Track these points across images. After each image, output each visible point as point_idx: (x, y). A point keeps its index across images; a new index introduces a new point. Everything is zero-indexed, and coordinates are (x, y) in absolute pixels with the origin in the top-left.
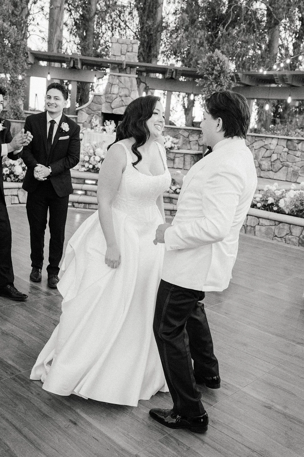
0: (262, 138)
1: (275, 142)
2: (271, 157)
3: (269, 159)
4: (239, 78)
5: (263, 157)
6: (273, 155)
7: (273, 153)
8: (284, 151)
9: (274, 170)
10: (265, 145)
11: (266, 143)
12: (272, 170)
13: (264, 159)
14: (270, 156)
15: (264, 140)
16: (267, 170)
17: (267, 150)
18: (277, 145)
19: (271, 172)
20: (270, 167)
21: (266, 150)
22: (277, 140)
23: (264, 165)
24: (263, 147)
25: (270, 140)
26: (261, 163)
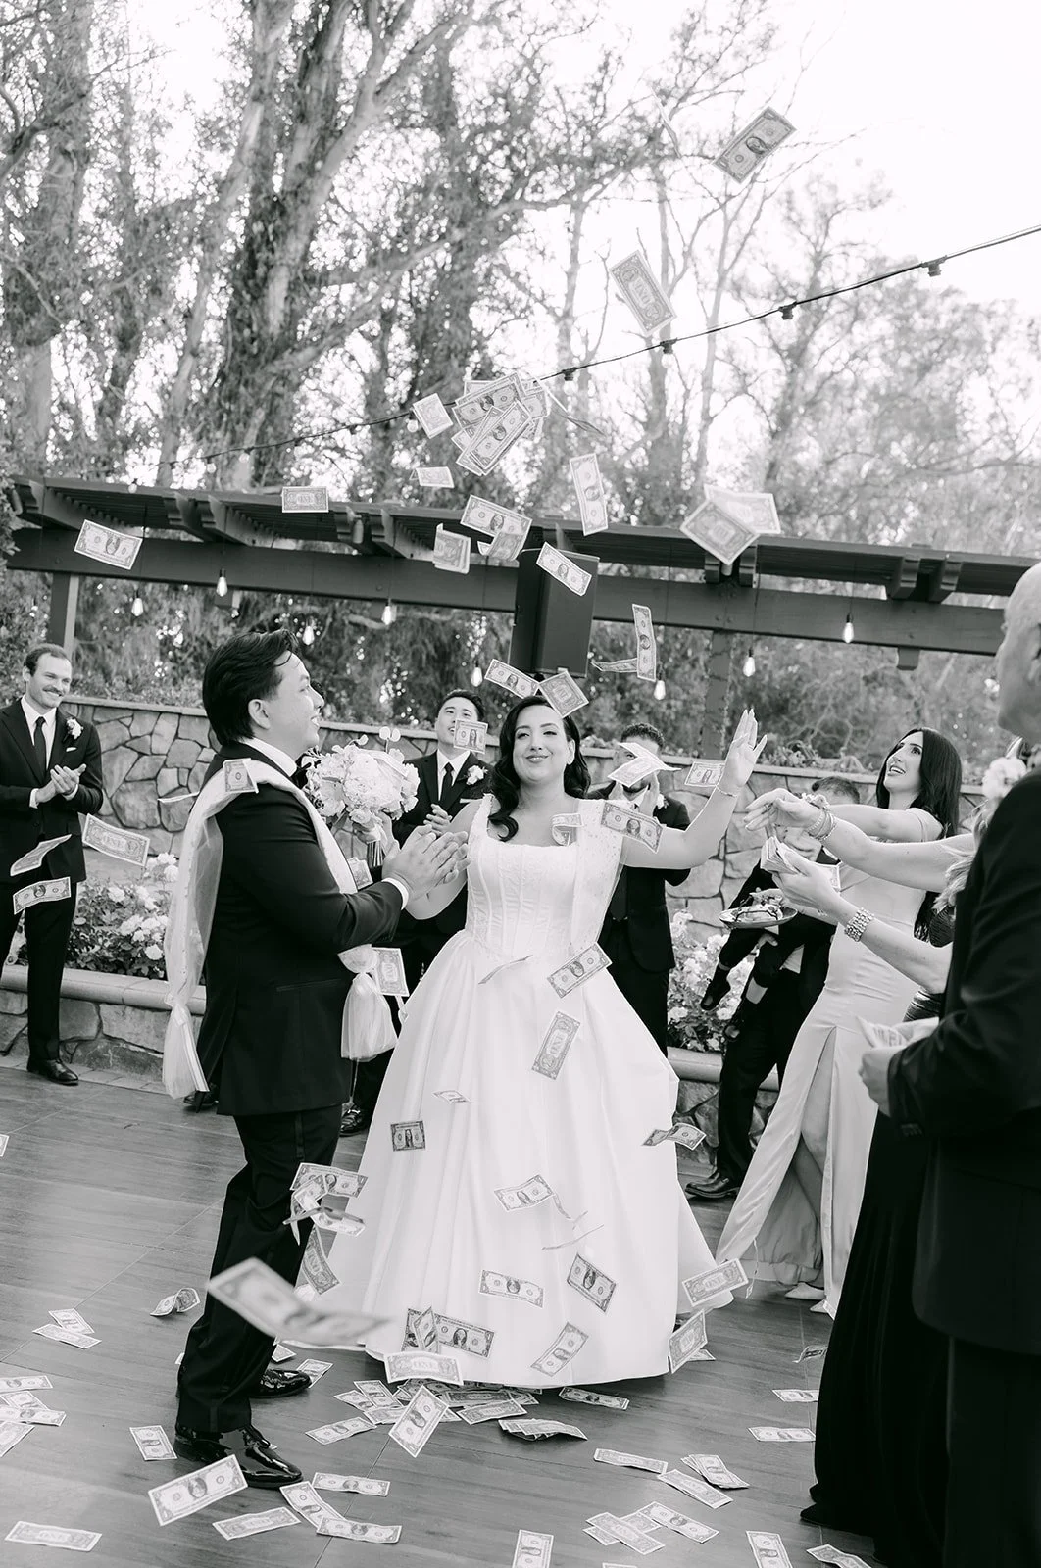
0: (118, 715)
1: (167, 727)
2: (155, 779)
3: (149, 787)
4: (34, 500)
5: (125, 781)
6: (163, 771)
7: (164, 766)
8: (201, 758)
9: (171, 826)
10: (133, 738)
11: (136, 730)
12: (162, 827)
13: (130, 786)
14: (151, 776)
15: (128, 721)
16: (142, 826)
17: (141, 754)
18: (177, 736)
19: (159, 833)
20: (157, 817)
21: (136, 755)
22: (174, 720)
23: (133, 808)
24: (124, 744)
25: (149, 720)
26: (121, 800)
